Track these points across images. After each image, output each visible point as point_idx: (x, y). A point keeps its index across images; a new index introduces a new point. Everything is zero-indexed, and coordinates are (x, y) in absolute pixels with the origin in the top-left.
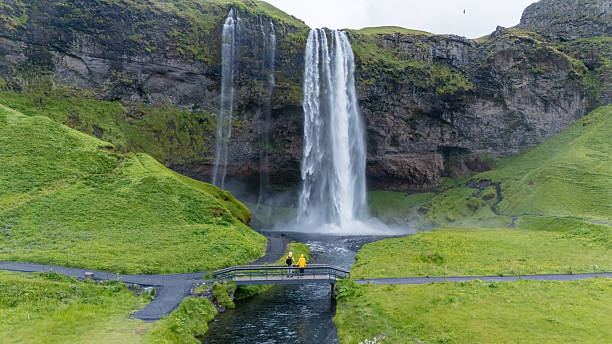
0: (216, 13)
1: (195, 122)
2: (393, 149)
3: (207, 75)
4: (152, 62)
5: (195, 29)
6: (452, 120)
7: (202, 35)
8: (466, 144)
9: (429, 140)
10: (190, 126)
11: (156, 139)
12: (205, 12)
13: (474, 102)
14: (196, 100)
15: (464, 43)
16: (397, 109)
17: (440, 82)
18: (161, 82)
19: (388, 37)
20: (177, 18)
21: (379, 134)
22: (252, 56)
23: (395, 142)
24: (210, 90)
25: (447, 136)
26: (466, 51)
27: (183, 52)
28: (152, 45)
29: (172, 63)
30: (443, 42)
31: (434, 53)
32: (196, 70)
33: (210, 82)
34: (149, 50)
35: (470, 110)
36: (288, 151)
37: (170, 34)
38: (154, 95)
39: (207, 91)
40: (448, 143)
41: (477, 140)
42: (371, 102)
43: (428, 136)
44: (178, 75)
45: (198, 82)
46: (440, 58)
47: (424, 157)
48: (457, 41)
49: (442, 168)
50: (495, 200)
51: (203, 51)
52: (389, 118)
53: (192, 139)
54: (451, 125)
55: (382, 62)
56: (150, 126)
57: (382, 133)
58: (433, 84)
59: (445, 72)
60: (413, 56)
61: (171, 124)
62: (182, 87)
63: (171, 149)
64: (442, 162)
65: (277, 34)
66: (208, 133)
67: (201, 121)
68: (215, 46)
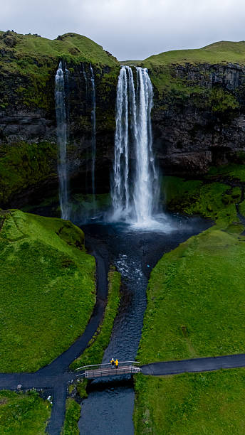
0: (49, 65)
1: (40, 152)
2: (178, 150)
3: (46, 118)
4: (7, 115)
5: (35, 84)
6: (221, 130)
7: (40, 87)
8: (229, 145)
9: (203, 143)
10: (38, 156)
11: (16, 171)
12: (40, 66)
13: (238, 117)
14: (40, 134)
15: (237, 69)
16: (183, 124)
17: (215, 102)
18: (15, 127)
19: (180, 68)
20: (21, 76)
21: (168, 141)
22: (78, 99)
23: (179, 145)
24: (49, 126)
25: (216, 140)
26: (238, 76)
27: (28, 104)
28: (5, 101)
29: (21, 113)
30: (221, 70)
31: (213, 80)
32: (38, 116)
33: (49, 121)
34: (4, 106)
35: (234, 122)
36: (105, 156)
37: (17, 90)
38: (11, 136)
39: (47, 127)
40: (216, 144)
41: (236, 142)
42: (164, 121)
43: (203, 140)
44: (26, 121)
45: (40, 123)
46: (217, 83)
47: (199, 154)
48: (232, 68)
49: (211, 160)
50: (239, 199)
51: (42, 100)
52: (176, 131)
53: (40, 165)
54: (220, 133)
55: (173, 91)
56: (12, 162)
57: (171, 140)
58: (210, 105)
59: (220, 94)
60: (197, 83)
61: (25, 158)
62: (29, 128)
63: (27, 175)
64: (210, 156)
65: (96, 78)
66: (50, 158)
67: (44, 150)
68: (50, 94)
